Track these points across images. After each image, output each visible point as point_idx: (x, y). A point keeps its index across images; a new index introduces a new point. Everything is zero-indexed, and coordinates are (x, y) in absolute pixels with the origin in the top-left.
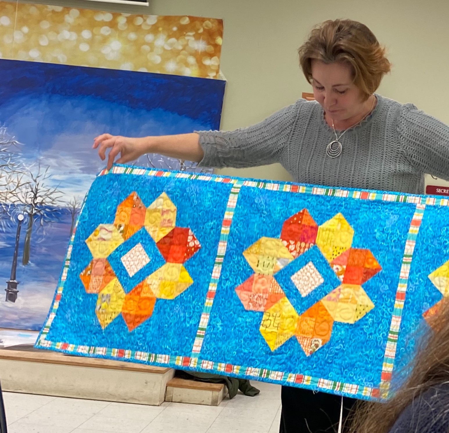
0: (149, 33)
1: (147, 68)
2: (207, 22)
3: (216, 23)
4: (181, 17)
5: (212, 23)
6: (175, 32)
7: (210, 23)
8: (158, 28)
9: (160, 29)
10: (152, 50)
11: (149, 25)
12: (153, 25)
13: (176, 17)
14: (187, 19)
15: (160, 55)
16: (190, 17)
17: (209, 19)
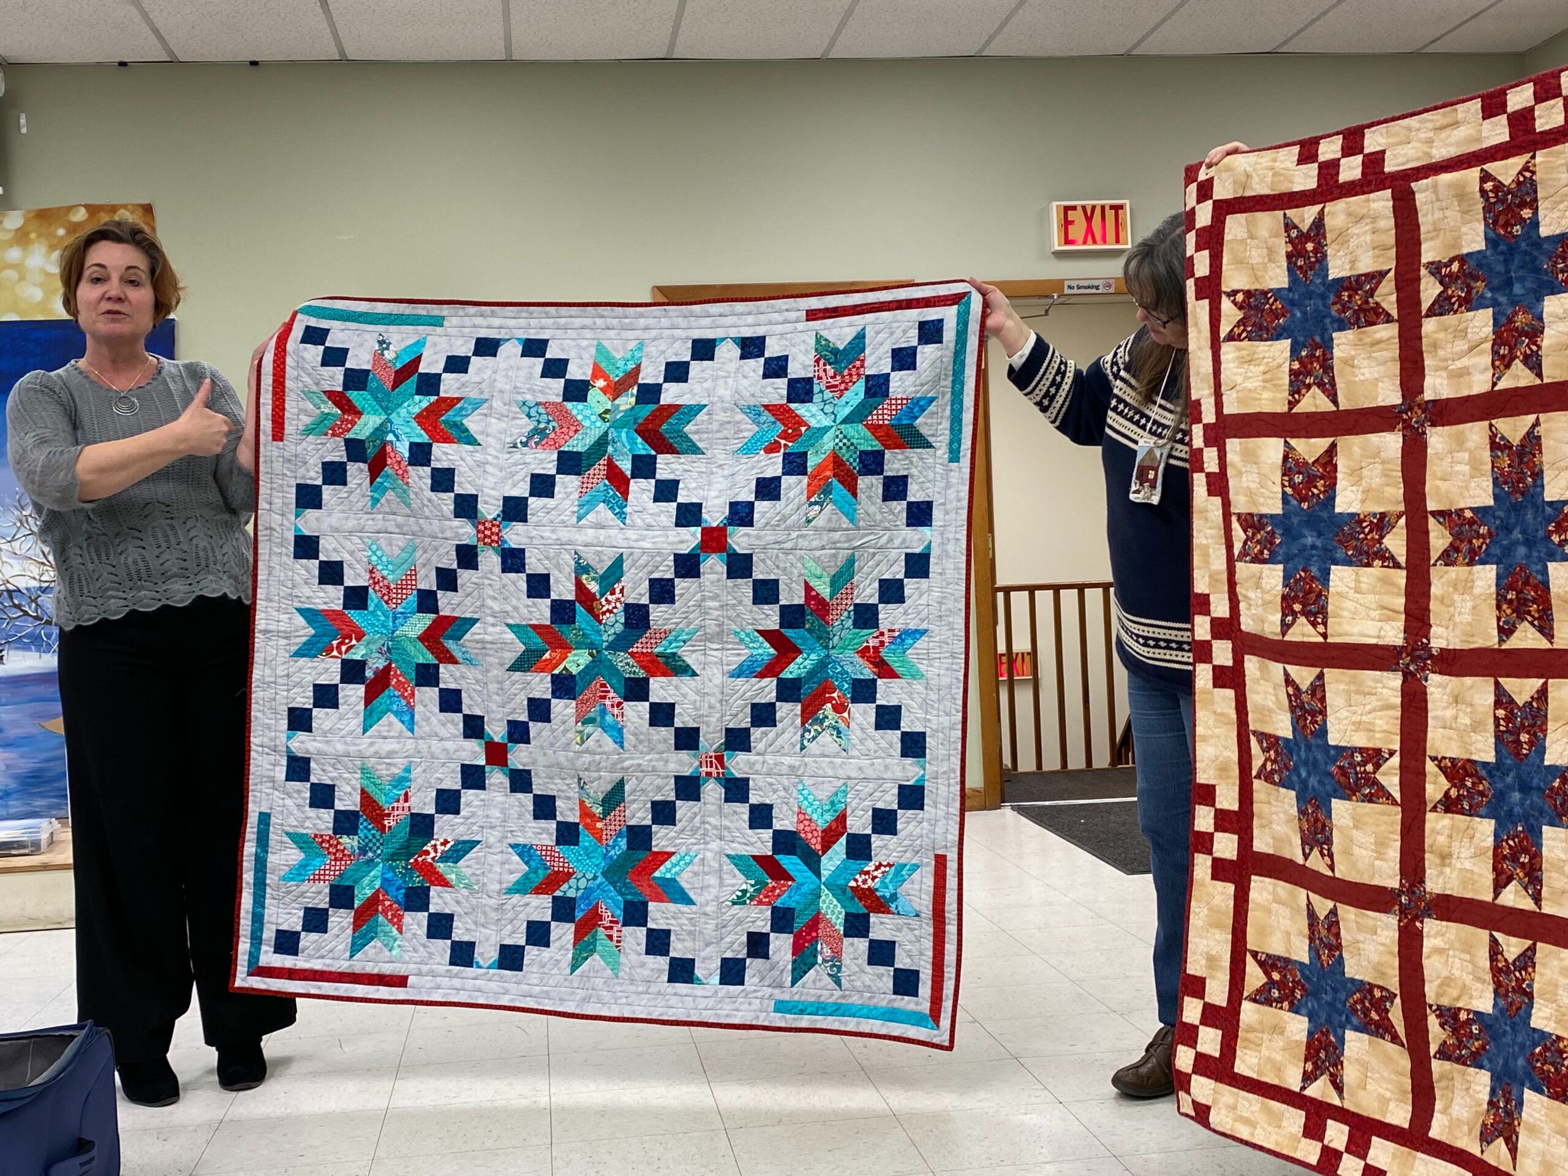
0: (11, 246)
1: (18, 313)
2: (122, 211)
3: (140, 212)
4: (70, 209)
5: (132, 212)
6: (62, 237)
7: (127, 213)
8: (28, 233)
9: (33, 236)
10: (22, 278)
11: (10, 231)
12: (17, 230)
13: (59, 208)
14: (83, 210)
15: (41, 285)
16: (86, 206)
17: (125, 207)
